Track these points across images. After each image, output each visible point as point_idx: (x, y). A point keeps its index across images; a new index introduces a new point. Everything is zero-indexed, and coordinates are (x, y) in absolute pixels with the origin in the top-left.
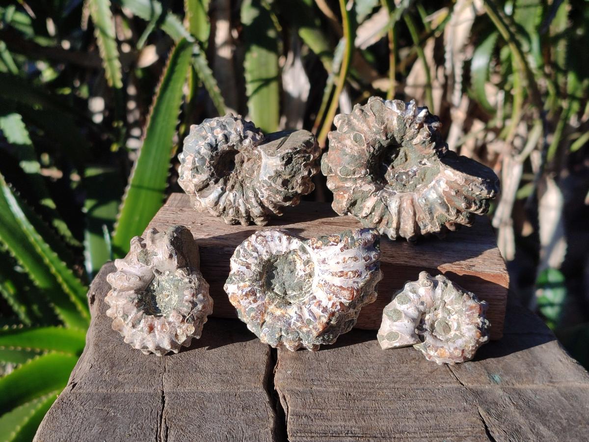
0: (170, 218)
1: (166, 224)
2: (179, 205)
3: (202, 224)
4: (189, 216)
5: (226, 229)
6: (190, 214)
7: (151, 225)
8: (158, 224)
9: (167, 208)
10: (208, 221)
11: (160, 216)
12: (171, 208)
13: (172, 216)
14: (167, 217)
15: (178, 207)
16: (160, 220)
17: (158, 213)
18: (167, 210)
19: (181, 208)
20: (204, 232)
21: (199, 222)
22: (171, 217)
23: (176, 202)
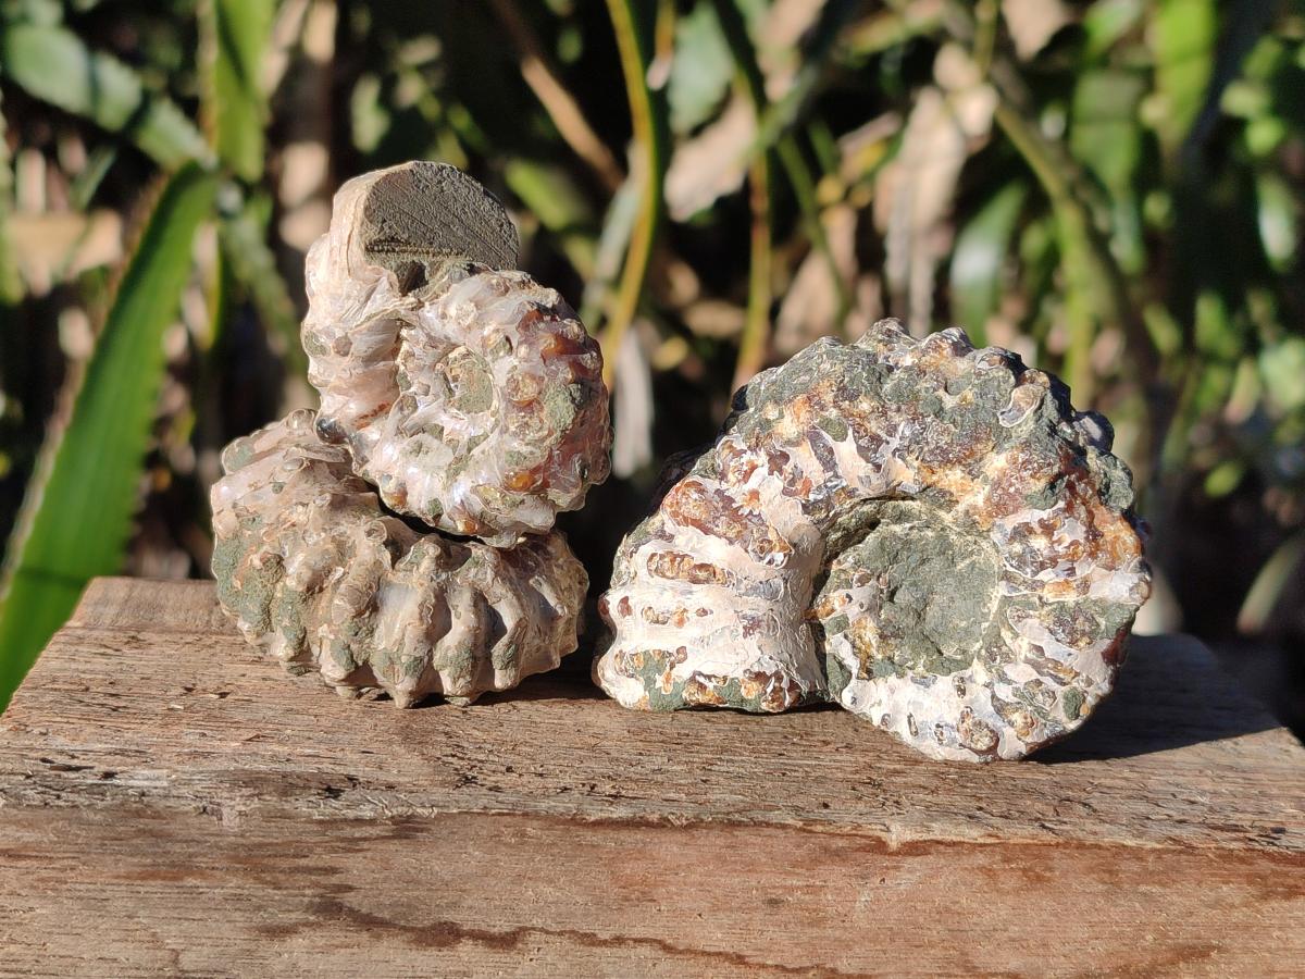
0: (92, 672)
1: (79, 696)
2: (123, 622)
3: (223, 695)
4: (168, 662)
5: (323, 711)
6: (170, 656)
7: (18, 701)
8: (49, 698)
9: (80, 632)
10: (243, 682)
11: (54, 664)
12: (96, 633)
13: (100, 664)
14: (81, 667)
15: (120, 629)
16: (54, 681)
17: (44, 653)
18: (81, 639)
19: (133, 634)
20: (237, 725)
21: (212, 684)
22: (98, 667)
23: (111, 611)
